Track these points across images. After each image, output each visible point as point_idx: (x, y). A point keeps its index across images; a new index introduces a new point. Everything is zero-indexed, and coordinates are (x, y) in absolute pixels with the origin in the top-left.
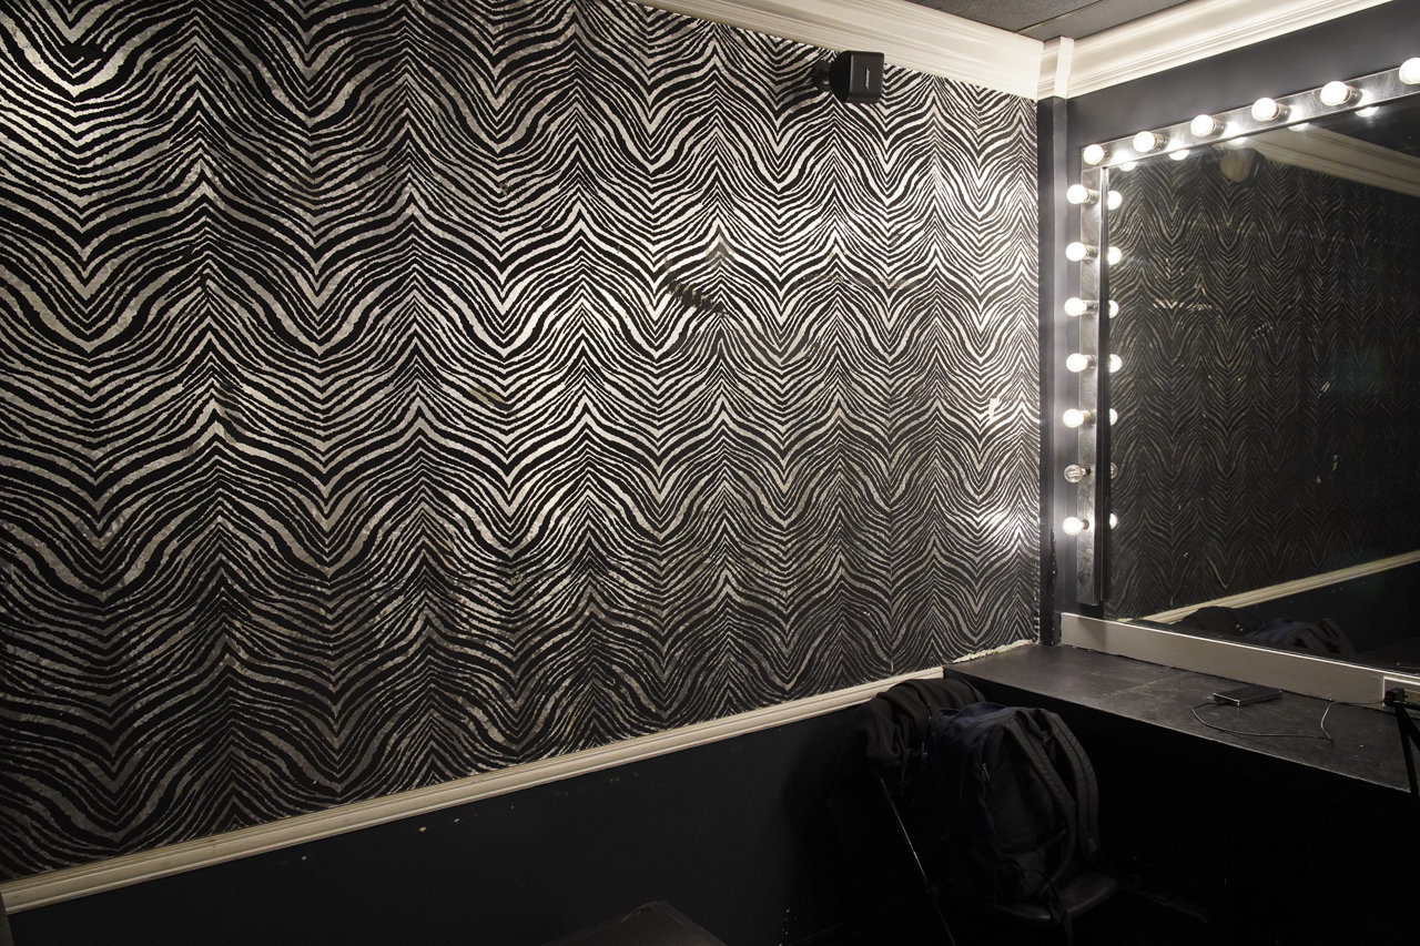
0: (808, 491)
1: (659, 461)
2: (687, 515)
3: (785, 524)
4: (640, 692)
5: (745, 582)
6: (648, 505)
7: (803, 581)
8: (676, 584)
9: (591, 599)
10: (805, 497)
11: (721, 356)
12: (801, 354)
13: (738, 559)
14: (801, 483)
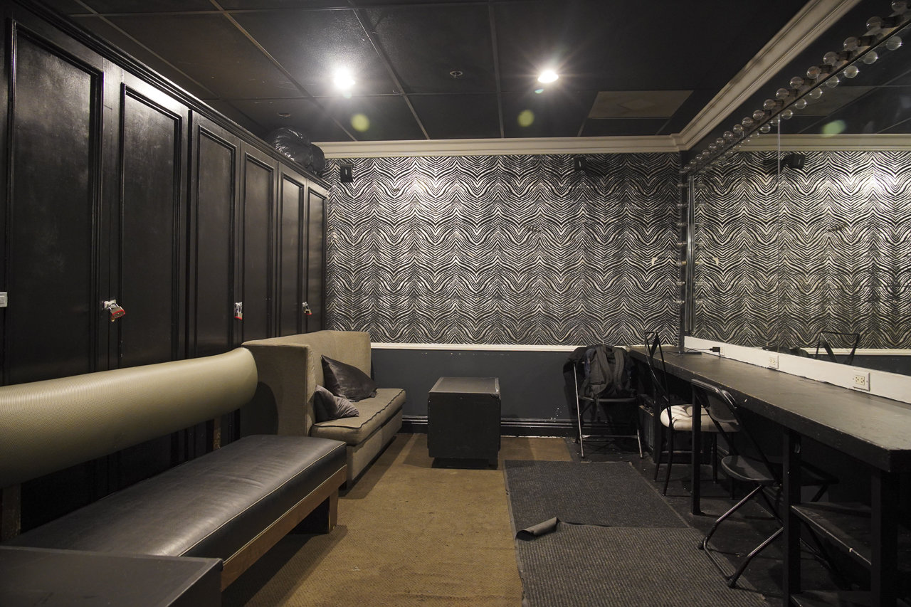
0: (570, 284)
1: (518, 272)
2: (527, 287)
3: (561, 293)
4: (510, 333)
5: (546, 308)
6: (515, 284)
7: (567, 310)
8: (523, 306)
9: (497, 306)
10: (568, 286)
11: (540, 244)
12: (569, 243)
13: (544, 301)
14: (567, 282)
